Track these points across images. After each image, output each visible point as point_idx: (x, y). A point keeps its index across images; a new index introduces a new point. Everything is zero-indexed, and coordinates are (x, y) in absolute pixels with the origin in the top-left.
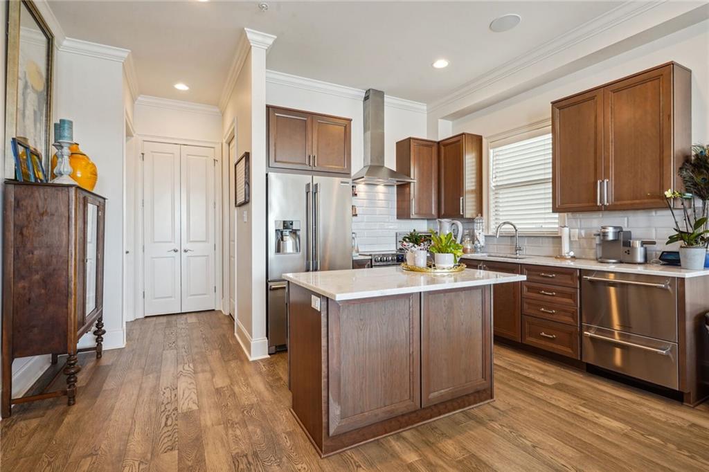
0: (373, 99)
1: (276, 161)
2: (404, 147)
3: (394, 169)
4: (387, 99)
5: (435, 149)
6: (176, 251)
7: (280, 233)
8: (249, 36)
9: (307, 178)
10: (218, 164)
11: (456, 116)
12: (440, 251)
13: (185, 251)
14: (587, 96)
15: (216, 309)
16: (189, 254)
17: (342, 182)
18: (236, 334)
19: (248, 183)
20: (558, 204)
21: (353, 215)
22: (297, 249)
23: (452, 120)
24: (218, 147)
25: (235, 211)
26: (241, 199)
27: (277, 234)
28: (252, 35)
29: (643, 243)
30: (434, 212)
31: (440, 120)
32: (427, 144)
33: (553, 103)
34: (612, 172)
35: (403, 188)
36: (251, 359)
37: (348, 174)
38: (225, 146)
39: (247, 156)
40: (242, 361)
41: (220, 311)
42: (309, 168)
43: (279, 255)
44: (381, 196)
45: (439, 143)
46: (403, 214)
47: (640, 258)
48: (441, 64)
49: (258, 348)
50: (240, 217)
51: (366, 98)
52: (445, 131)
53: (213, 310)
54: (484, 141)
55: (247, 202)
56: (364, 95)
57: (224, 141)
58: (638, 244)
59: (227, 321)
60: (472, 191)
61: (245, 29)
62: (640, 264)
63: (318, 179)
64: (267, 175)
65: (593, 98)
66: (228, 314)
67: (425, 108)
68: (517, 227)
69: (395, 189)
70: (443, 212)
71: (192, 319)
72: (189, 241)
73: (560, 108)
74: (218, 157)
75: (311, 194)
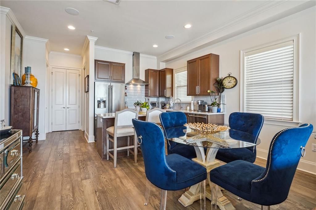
0: (136, 55)
1: (98, 78)
2: (147, 72)
3: (144, 80)
4: (141, 55)
5: (158, 73)
6: (64, 108)
7: (99, 102)
8: (88, 38)
9: (109, 84)
10: (81, 76)
11: (167, 61)
12: (143, 107)
13: (68, 108)
14: (195, 60)
15: (80, 129)
16: (69, 109)
17: (121, 85)
18: (85, 136)
19: (88, 85)
20: (188, 93)
21: (125, 96)
22: (105, 107)
23: (166, 62)
24: (81, 70)
25: (85, 93)
26: (86, 90)
27: (98, 102)
28: (90, 38)
29: (208, 106)
30: (158, 95)
31: (160, 63)
32: (155, 71)
33: (188, 61)
34: (200, 84)
35: (147, 86)
36: (88, 142)
37: (124, 82)
38: (83, 70)
39: (88, 76)
40: (85, 143)
41: (81, 130)
42: (110, 80)
43: (99, 109)
44: (139, 89)
45: (160, 71)
46: (147, 95)
47: (207, 110)
48: (155, 46)
49: (91, 139)
50: (87, 96)
51: (133, 55)
52: (162, 66)
53: (78, 130)
54: (174, 71)
55: (88, 91)
56: (132, 54)
57: (83, 68)
58: (207, 105)
59: (83, 133)
60: (169, 88)
61: (87, 36)
62: (207, 112)
63: (112, 84)
64: (95, 82)
66: (83, 131)
67: (156, 58)
68: (181, 100)
69: (144, 86)
70: (160, 95)
71: (70, 132)
72: (69, 104)
73: (189, 63)
74: (81, 74)
75: (110, 89)
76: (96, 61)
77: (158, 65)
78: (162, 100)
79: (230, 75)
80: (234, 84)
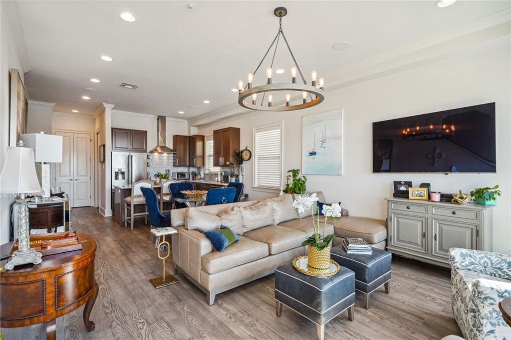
0: (162, 119)
1: (115, 147)
2: (176, 138)
3: (172, 148)
4: (167, 118)
5: (188, 139)
6: (71, 180)
7: (117, 173)
8: (104, 105)
9: (128, 154)
10: (92, 142)
11: (199, 126)
13: (76, 180)
14: (219, 131)
15: (92, 206)
16: (78, 181)
17: (142, 154)
18: (100, 212)
19: (104, 155)
20: (214, 163)
21: (147, 166)
22: (124, 178)
23: (198, 128)
24: (92, 134)
25: (100, 164)
26: (102, 160)
27: (115, 174)
30: (188, 164)
31: (192, 128)
32: (185, 137)
33: (214, 131)
35: (175, 154)
36: (105, 216)
37: (145, 151)
38: (96, 135)
39: (104, 146)
40: (101, 217)
41: (93, 207)
42: (129, 150)
43: (117, 181)
44: (166, 158)
45: (190, 137)
46: (175, 165)
49: (108, 213)
50: (102, 166)
51: (158, 119)
52: (194, 132)
53: (89, 206)
54: (205, 138)
55: (104, 161)
56: (157, 117)
57: (95, 132)
59: (97, 209)
60: (200, 157)
61: (103, 103)
63: (132, 154)
64: (112, 152)
66: (96, 207)
68: (210, 171)
69: (172, 155)
70: (190, 164)
71: (80, 209)
72: (78, 176)
73: (215, 133)
74: (92, 139)
75: (130, 158)
76: (112, 129)
77: (189, 131)
78: (192, 170)
79: (247, 149)
80: (249, 156)
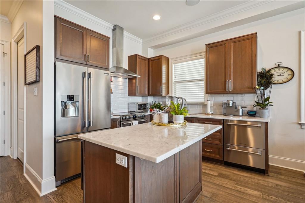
0: (119, 30)
2: (133, 59)
3: (127, 69)
4: (125, 33)
5: (147, 61)
7: (63, 104)
9: (83, 69)
10: (7, 57)
11: (156, 47)
12: (176, 114)
14: (222, 43)
15: (6, 155)
17: (105, 73)
18: (25, 174)
20: (208, 91)
21: (111, 93)
23: (154, 49)
25: (25, 88)
29: (242, 107)
30: (146, 92)
31: (149, 48)
32: (143, 59)
33: (206, 45)
34: (232, 77)
35: (131, 80)
36: (41, 195)
38: (14, 45)
39: (38, 48)
41: (9, 156)
42: (85, 63)
43: (64, 118)
44: (121, 84)
45: (149, 59)
46: (132, 93)
47: (241, 114)
48: (157, 17)
49: (47, 185)
51: (114, 30)
52: (151, 54)
53: (3, 156)
54: (170, 60)
55: (38, 81)
56: (112, 28)
57: (13, 40)
58: (240, 108)
60: (165, 83)
62: (241, 116)
63: (91, 70)
64: (55, 63)
65: (224, 44)
66: (16, 158)
67: (141, 41)
68: (187, 100)
69: (127, 80)
70: (151, 93)
73: (209, 48)
74: (7, 51)
76: (57, 19)
78: (153, 99)
79: (280, 66)
80: (290, 77)
